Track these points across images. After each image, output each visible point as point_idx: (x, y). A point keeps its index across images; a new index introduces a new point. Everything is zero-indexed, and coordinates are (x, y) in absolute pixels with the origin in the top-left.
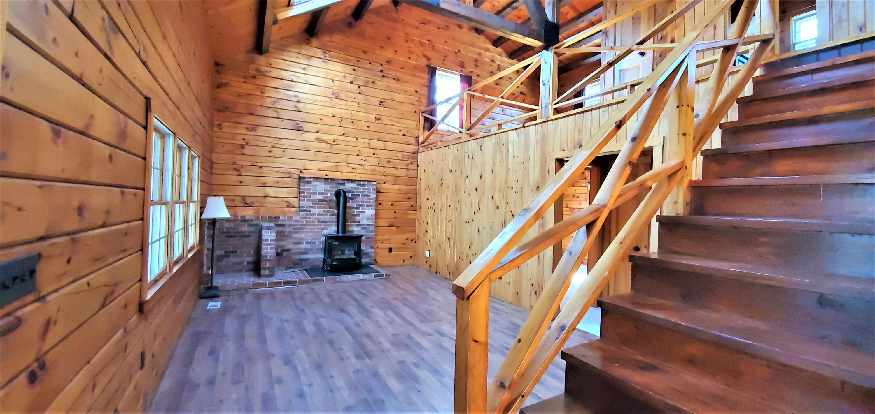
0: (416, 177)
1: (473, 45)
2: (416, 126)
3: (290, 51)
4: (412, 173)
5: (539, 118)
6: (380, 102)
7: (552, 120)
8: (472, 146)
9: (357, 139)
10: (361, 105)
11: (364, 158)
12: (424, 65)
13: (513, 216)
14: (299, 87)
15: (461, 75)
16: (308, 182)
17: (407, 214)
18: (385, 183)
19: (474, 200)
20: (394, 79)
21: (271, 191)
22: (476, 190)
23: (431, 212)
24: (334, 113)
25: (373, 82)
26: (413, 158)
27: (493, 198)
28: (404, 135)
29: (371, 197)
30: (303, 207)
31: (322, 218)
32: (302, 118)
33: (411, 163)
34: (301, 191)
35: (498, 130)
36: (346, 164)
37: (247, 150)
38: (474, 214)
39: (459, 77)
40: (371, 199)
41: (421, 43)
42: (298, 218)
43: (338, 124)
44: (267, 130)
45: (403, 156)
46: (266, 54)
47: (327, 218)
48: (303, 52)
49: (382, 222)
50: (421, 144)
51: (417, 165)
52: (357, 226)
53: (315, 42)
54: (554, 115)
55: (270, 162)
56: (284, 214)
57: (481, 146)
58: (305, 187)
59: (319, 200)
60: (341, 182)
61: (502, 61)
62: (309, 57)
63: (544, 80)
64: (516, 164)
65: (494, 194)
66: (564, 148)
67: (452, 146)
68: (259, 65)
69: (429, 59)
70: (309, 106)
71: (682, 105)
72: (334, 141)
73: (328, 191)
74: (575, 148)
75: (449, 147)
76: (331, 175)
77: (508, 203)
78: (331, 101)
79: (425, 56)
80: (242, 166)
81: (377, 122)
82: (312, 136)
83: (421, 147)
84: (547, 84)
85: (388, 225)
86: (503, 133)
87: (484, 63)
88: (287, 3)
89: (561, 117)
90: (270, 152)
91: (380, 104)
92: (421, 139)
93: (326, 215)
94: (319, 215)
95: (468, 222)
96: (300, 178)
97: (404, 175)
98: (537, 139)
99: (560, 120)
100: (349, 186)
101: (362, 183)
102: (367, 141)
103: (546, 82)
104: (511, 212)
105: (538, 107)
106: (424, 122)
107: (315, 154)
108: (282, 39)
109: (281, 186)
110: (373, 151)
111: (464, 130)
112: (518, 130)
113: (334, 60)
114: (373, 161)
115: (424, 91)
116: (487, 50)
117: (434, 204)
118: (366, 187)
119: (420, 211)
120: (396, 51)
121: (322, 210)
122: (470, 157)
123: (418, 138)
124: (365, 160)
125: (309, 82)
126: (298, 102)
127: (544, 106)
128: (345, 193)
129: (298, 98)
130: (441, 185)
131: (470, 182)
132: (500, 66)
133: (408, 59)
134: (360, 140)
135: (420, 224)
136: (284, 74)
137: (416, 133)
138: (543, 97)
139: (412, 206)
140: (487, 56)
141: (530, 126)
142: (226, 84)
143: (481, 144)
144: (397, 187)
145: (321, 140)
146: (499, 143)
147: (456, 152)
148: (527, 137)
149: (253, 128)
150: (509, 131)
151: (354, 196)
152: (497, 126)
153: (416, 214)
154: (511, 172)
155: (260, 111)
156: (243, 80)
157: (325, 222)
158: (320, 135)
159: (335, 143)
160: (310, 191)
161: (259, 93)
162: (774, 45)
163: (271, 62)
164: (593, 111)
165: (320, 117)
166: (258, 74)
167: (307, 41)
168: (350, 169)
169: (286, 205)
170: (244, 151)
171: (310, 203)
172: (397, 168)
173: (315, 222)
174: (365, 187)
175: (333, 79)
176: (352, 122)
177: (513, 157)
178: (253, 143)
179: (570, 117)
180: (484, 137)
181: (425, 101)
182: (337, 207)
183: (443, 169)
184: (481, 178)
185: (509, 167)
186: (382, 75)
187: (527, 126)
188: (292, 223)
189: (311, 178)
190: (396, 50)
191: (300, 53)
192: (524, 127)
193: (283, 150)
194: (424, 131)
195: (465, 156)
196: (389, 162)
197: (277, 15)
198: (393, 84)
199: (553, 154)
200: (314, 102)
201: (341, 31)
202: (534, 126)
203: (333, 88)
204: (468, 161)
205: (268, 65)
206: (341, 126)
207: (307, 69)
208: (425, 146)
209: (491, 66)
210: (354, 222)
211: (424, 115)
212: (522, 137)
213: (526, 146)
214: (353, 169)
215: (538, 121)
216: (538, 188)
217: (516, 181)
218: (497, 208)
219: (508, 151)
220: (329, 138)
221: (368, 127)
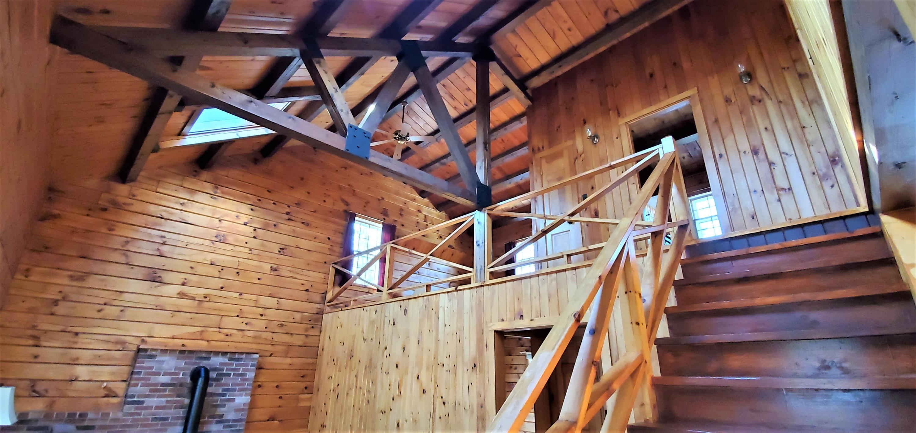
0: (317, 345)
1: (397, 194)
2: (324, 280)
3: (168, 183)
4: (311, 341)
5: (473, 281)
6: (280, 249)
7: (488, 285)
8: (394, 308)
9: (241, 294)
10: (254, 251)
11: (246, 321)
12: (341, 210)
13: (444, 403)
14: (168, 226)
15: (383, 223)
16: (152, 357)
17: (298, 400)
18: (271, 355)
19: (393, 381)
20: (303, 223)
21: (82, 372)
22: (397, 367)
23: (333, 396)
24: (213, 261)
25: (275, 225)
26: (316, 320)
27: (418, 378)
28: (307, 290)
29: (247, 377)
30: (133, 396)
31: (162, 413)
32: (164, 266)
33: (313, 327)
34: (136, 370)
35: (427, 291)
36: (218, 330)
37: (61, 309)
38: (393, 399)
39: (381, 226)
40: (246, 380)
41: (340, 188)
42: (120, 415)
43: (217, 274)
44: (102, 280)
45: (302, 318)
46: (131, 184)
47: (172, 413)
48: (186, 185)
49: (260, 414)
50: (328, 302)
51: (320, 329)
52: (218, 422)
53: (205, 175)
54: (490, 280)
55: (95, 326)
56: (97, 408)
57: (406, 309)
58: (144, 365)
59: (163, 385)
60: (204, 355)
61: (429, 212)
62: (193, 191)
63: (478, 241)
64: (448, 334)
65: (420, 372)
66: (504, 318)
67: (369, 307)
68: (117, 196)
69: (347, 204)
70: (178, 250)
71: (630, 292)
72: (205, 297)
73: (181, 369)
74: (515, 319)
75: (365, 308)
76: (191, 345)
77: (438, 386)
78: (212, 245)
79: (344, 201)
80: (46, 332)
81: (272, 273)
82: (172, 290)
83: (328, 306)
84: (481, 245)
85: (267, 419)
86: (433, 296)
87: (410, 213)
88: (178, 131)
89: (498, 283)
90: (99, 311)
91: (279, 252)
92: (329, 297)
93: (170, 408)
94: (157, 408)
95: (384, 412)
96: (139, 350)
97: (300, 343)
98: (472, 306)
99: (497, 285)
100: (216, 361)
101: (237, 356)
102: (254, 297)
103: (480, 243)
104: (442, 397)
105: (472, 269)
106: (335, 276)
107: (171, 315)
108: (160, 167)
109: (104, 364)
110: (260, 311)
111: (385, 289)
112: (450, 293)
113: (226, 197)
114: (260, 324)
115: (338, 239)
116: (414, 200)
117: (338, 385)
118: (243, 362)
119: (317, 395)
120: (309, 193)
121: (164, 399)
122: (391, 323)
123: (324, 295)
124: (246, 324)
125: (185, 220)
126: (164, 244)
127: (478, 268)
128: (207, 371)
129: (165, 240)
130: (351, 358)
131: (389, 355)
132: (426, 216)
133: (323, 202)
134: (245, 296)
135: (315, 414)
136: (152, 209)
137: (322, 288)
138: (478, 258)
139: (306, 388)
140: (412, 206)
141: (464, 289)
142: (55, 217)
143: (406, 307)
144: (288, 361)
145: (187, 296)
146: (427, 307)
147: (374, 316)
148: (460, 301)
149: (82, 277)
150: (439, 293)
151: (221, 375)
152: (425, 286)
153: (310, 399)
154: (441, 343)
155: (99, 254)
156: (87, 212)
157: (166, 419)
158: (185, 289)
159: (207, 299)
160: (150, 371)
161: (104, 230)
162: (690, 230)
163: (136, 193)
164: (531, 279)
165: (192, 264)
166: (111, 206)
167: (195, 173)
168: (222, 337)
169: (103, 393)
170: (55, 309)
171: (146, 390)
172: (292, 334)
173: (147, 419)
174: (241, 362)
175: (220, 218)
176: (238, 273)
177: (444, 325)
178: (74, 297)
179: (507, 283)
180: (409, 299)
181: (338, 249)
182: (189, 395)
183: (354, 337)
184: (403, 351)
185: (440, 338)
186: (287, 218)
187: (461, 290)
188: (108, 423)
189: (156, 350)
190: (309, 191)
191: (182, 186)
192: (456, 290)
193: (122, 308)
194: (334, 286)
195: (384, 322)
196: (282, 325)
197: (160, 143)
198: (300, 229)
199: (491, 324)
200: (186, 245)
201: (243, 166)
202: (468, 291)
203: (219, 229)
204: (388, 328)
205: (131, 197)
206: (221, 277)
207: (187, 204)
208: (332, 305)
209: (417, 216)
210: (213, 417)
211: (336, 266)
212: (455, 301)
213: (460, 312)
214: (227, 335)
215: (473, 284)
216: (475, 367)
217: (448, 357)
218: (424, 392)
219: (438, 318)
220: (199, 292)
221: (259, 279)
